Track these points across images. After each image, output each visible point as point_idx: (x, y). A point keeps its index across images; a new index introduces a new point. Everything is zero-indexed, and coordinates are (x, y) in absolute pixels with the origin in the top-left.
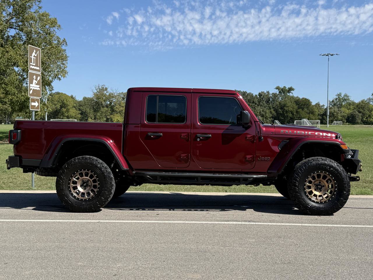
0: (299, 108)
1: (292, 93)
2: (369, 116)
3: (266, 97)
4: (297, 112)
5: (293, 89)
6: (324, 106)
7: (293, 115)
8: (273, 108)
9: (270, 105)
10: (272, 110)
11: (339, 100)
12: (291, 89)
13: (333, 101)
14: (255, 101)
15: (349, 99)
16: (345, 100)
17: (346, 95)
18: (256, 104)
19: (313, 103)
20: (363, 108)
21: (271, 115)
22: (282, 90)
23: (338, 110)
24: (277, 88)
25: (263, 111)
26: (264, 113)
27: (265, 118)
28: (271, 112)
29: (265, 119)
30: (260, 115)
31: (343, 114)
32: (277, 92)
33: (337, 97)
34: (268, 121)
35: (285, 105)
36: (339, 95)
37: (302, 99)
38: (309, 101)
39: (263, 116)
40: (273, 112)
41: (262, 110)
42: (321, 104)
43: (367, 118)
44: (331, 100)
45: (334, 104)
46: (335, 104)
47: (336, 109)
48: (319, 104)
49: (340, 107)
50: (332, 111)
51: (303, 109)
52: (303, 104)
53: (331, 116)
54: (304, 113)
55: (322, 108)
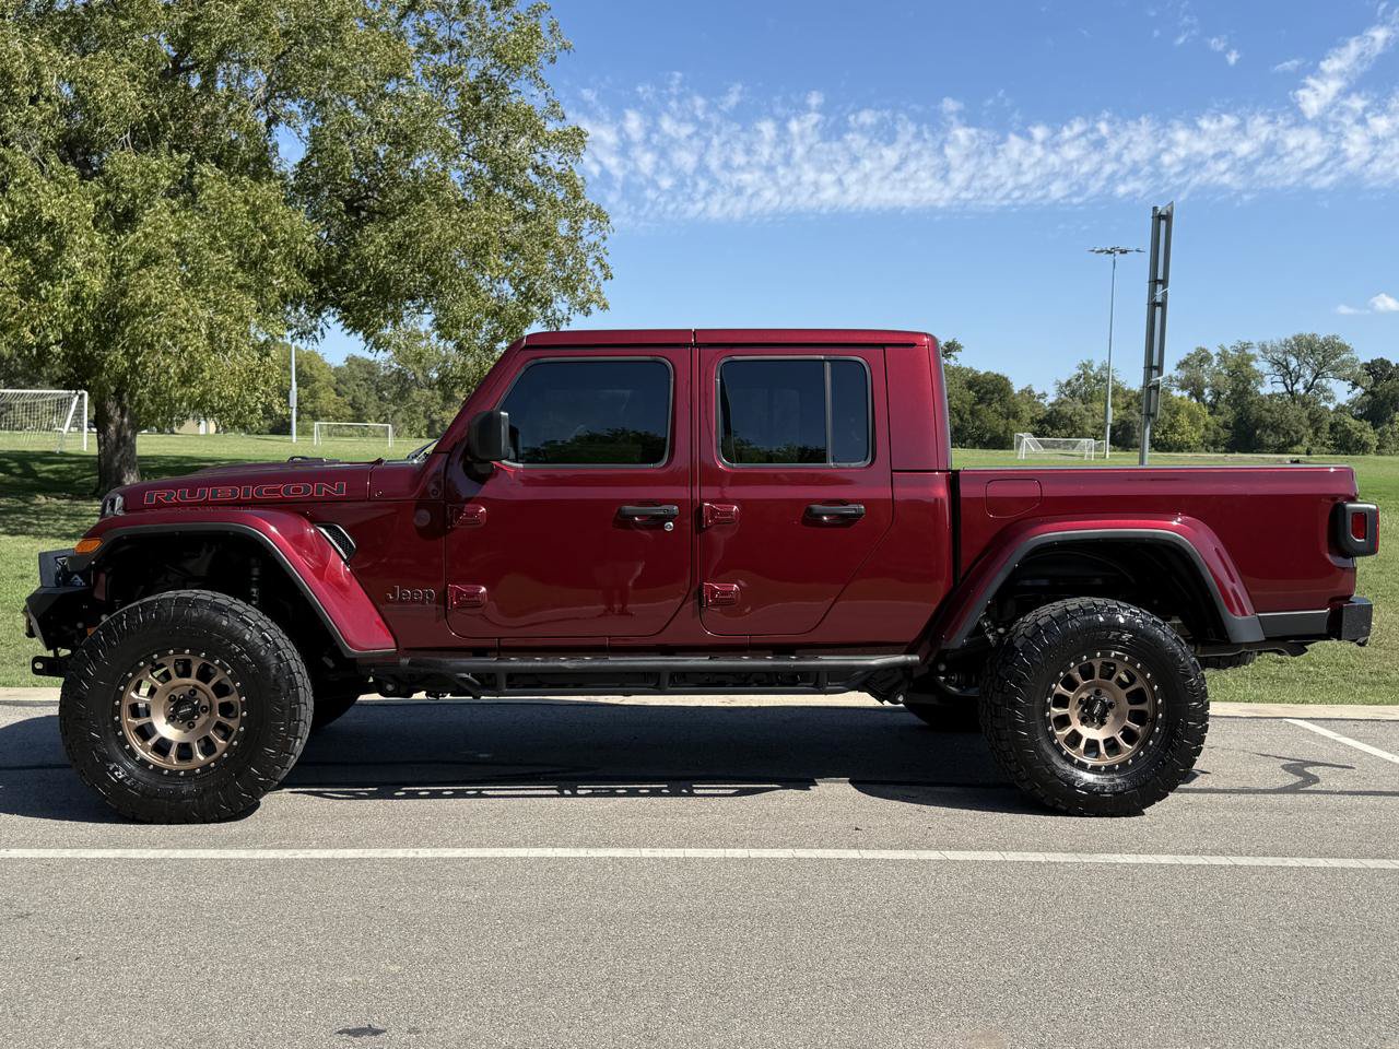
0: (981, 400)
1: (955, 359)
2: (1172, 426)
4: (972, 413)
5: (959, 348)
6: (1044, 395)
7: (961, 419)
11: (1087, 378)
12: (952, 347)
13: (1069, 383)
16: (1103, 380)
17: (1105, 368)
19: (1016, 389)
23: (1087, 410)
33: (1081, 372)
36: (1086, 366)
37: (984, 376)
38: (1006, 379)
42: (1037, 391)
43: (1164, 432)
44: (1064, 382)
45: (1070, 390)
46: (1073, 393)
47: (1080, 406)
48: (1030, 392)
49: (1087, 399)
50: (1067, 410)
51: (990, 404)
52: (990, 390)
53: (1065, 427)
54: (991, 418)
55: (1042, 401)
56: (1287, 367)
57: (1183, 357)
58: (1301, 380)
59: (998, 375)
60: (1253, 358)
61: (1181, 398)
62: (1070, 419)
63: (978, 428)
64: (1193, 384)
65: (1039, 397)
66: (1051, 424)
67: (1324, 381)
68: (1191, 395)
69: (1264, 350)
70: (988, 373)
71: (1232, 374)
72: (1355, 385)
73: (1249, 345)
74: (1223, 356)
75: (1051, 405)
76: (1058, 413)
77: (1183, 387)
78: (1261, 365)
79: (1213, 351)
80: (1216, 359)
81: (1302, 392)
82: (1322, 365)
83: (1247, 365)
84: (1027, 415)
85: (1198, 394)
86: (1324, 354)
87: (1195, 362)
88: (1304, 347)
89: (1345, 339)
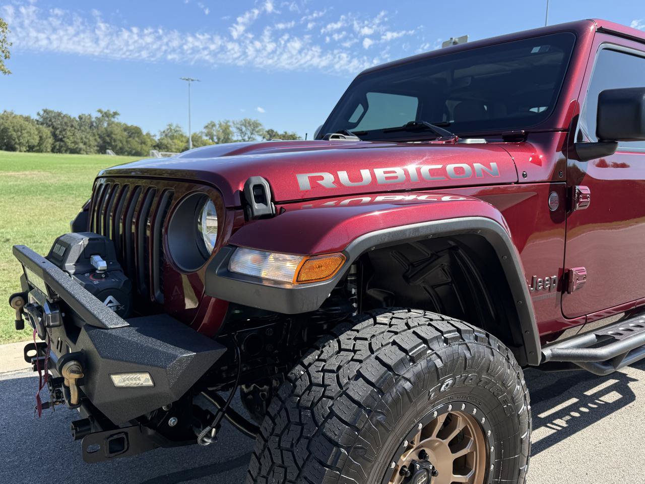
0: (130, 137)
1: (118, 119)
3: (88, 121)
4: (127, 141)
5: (118, 114)
6: (155, 136)
7: (122, 144)
8: (98, 134)
9: (95, 131)
10: (97, 137)
11: (171, 130)
12: (115, 114)
13: (164, 132)
14: (74, 125)
15: (180, 131)
16: (177, 131)
17: (177, 126)
18: (75, 128)
19: (144, 132)
20: (197, 141)
21: (96, 144)
22: (106, 113)
23: (173, 142)
24: (100, 111)
25: (86, 137)
26: (87, 141)
27: (89, 146)
28: (95, 140)
29: (88, 148)
30: (82, 142)
31: (177, 147)
32: (99, 115)
33: (168, 127)
34: (92, 150)
35: (112, 133)
36: (171, 125)
38: (140, 129)
39: (85, 144)
40: (99, 140)
41: (84, 136)
42: (152, 134)
44: (162, 131)
46: (166, 135)
47: (170, 141)
48: (149, 134)
49: (172, 138)
50: (165, 142)
51: (134, 138)
52: (134, 132)
53: (164, 148)
54: (135, 143)
55: (154, 138)
56: (241, 130)
57: (206, 125)
58: (247, 135)
59: (136, 127)
60: (229, 126)
61: (207, 140)
62: (166, 146)
63: (129, 148)
64: (210, 135)
65: (153, 136)
66: (159, 146)
67: (254, 136)
68: (210, 139)
69: (234, 123)
70: (132, 126)
71: (223, 131)
72: (264, 138)
73: (228, 121)
74: (220, 125)
75: (159, 140)
76: (161, 143)
77: (207, 135)
78: (233, 129)
79: (217, 122)
80: (218, 126)
81: (247, 140)
82: (253, 130)
83: (229, 129)
84: (149, 143)
85: (212, 138)
86: (254, 126)
87: (210, 126)
88: (247, 123)
89: (260, 121)
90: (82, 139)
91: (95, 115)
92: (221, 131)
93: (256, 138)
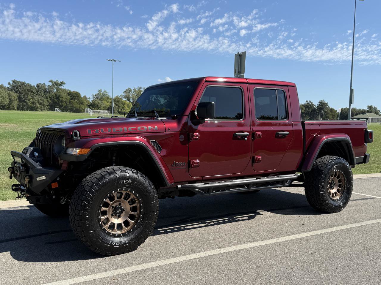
0: (72, 99)
1: (63, 87)
2: (123, 108)
3: (43, 88)
4: (70, 102)
5: (64, 84)
6: (89, 98)
7: (66, 104)
8: (50, 97)
9: (47, 95)
10: (49, 99)
11: (100, 94)
12: (62, 83)
13: (96, 95)
14: (33, 91)
15: (107, 95)
16: (105, 95)
17: (105, 92)
18: (34, 93)
19: (82, 96)
20: (118, 102)
21: (48, 104)
22: (55, 83)
23: (101, 102)
24: (51, 81)
25: (41, 99)
26: (42, 102)
27: (43, 106)
28: (48, 101)
29: (42, 107)
30: (38, 103)
31: (104, 106)
32: (51, 84)
33: (99, 92)
34: (45, 108)
35: (59, 96)
36: (100, 91)
37: (73, 92)
38: (79, 93)
39: (40, 104)
40: (50, 101)
41: (40, 98)
42: (88, 97)
43: (121, 109)
44: (94, 95)
45: (96, 97)
46: (97, 98)
47: (100, 102)
48: (86, 97)
49: (101, 100)
50: (96, 102)
51: (74, 100)
52: (75, 96)
53: (96, 107)
54: (75, 103)
55: (89, 100)
57: (125, 90)
58: (153, 98)
59: (77, 92)
61: (125, 101)
62: (97, 105)
63: (71, 107)
64: (127, 97)
65: (88, 99)
66: (92, 106)
67: (158, 98)
68: (127, 100)
70: (74, 91)
71: (137, 95)
73: (141, 88)
74: (135, 90)
75: (92, 101)
76: (94, 103)
77: (125, 98)
79: (132, 89)
80: (133, 91)
81: (154, 100)
84: (85, 104)
85: (129, 100)
87: (128, 91)
90: (38, 100)
91: (48, 84)
92: (135, 94)
93: (160, 99)
